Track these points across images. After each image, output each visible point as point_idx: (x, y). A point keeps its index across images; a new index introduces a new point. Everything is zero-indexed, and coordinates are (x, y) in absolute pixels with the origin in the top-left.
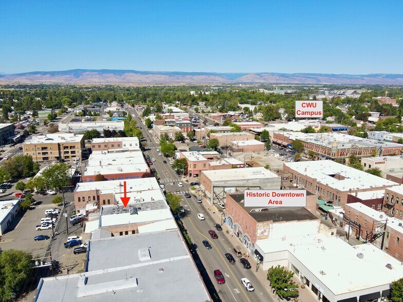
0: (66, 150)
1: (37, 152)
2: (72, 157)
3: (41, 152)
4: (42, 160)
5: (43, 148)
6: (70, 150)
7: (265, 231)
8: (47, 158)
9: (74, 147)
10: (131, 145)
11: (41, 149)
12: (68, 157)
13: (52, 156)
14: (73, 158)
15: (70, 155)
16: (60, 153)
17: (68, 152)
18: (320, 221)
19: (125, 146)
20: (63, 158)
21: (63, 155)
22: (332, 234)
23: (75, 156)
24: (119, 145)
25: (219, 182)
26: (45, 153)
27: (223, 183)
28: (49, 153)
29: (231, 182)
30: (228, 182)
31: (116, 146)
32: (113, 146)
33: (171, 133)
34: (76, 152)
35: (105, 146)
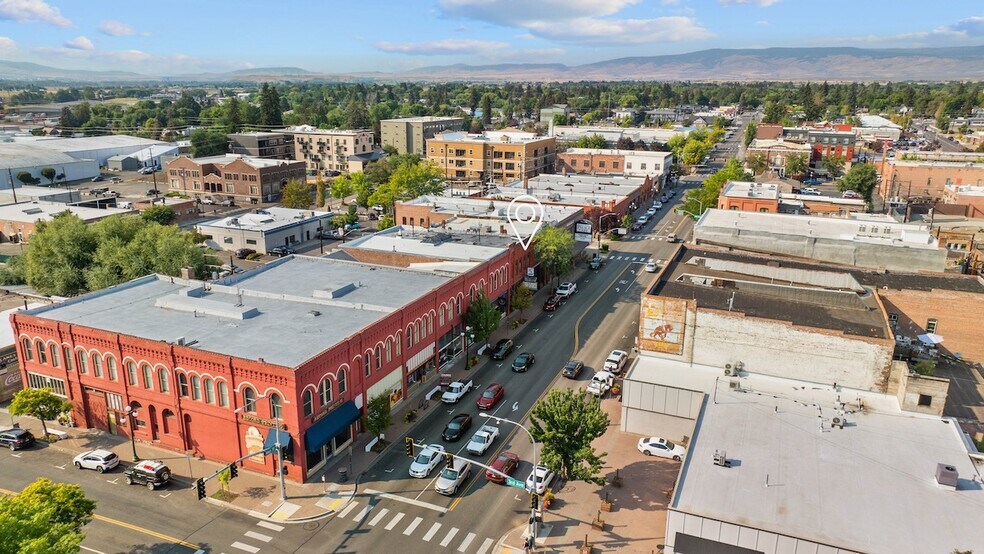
0: (497, 160)
1: (449, 158)
2: (508, 175)
3: (455, 158)
4: (454, 176)
5: (460, 152)
6: (503, 161)
7: (668, 327)
8: (461, 174)
9: (512, 154)
10: (643, 166)
11: (454, 152)
12: (500, 175)
13: (470, 170)
14: (510, 178)
15: (503, 171)
16: (486, 165)
17: (500, 165)
18: (891, 349)
19: (629, 167)
21: (490, 170)
22: (925, 401)
23: (512, 175)
24: (616, 165)
25: (715, 229)
26: (461, 163)
27: (730, 235)
28: (468, 163)
29: (755, 237)
30: (746, 236)
31: (609, 165)
32: (602, 165)
33: (779, 156)
34: (516, 166)
35: (586, 164)
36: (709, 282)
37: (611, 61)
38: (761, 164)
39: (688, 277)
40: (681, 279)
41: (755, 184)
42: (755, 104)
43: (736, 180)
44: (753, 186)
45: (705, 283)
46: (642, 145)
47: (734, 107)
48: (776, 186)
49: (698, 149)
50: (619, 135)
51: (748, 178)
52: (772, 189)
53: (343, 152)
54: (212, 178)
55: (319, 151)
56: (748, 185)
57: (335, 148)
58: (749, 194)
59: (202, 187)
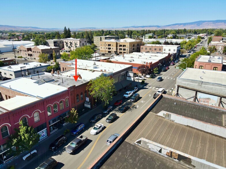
0: (120, 48)
1: (106, 47)
3: (108, 47)
4: (108, 53)
6: (122, 48)
8: (110, 52)
9: (125, 46)
10: (170, 50)
11: (108, 45)
12: (121, 52)
13: (112, 51)
15: (122, 51)
16: (117, 49)
17: (121, 49)
19: (165, 50)
20: (118, 53)
21: (118, 51)
23: (125, 53)
24: (160, 50)
25: (188, 80)
26: (109, 49)
27: (197, 84)
28: (112, 48)
29: (212, 86)
30: (207, 86)
31: (158, 49)
32: (155, 49)
33: (220, 47)
34: (126, 50)
35: (150, 49)
36: (164, 152)
37: (171, 25)
38: (213, 50)
39: (145, 143)
40: (139, 142)
41: (212, 57)
42: (212, 34)
43: (203, 55)
44: (210, 57)
45: (160, 151)
46: (172, 44)
47: (205, 34)
48: (221, 57)
49: (190, 44)
50: (165, 41)
51: (209, 55)
52: (219, 58)
53: (76, 45)
54: (30, 52)
55: (70, 45)
56: (208, 57)
57: (74, 44)
58: (209, 61)
59: (27, 55)
